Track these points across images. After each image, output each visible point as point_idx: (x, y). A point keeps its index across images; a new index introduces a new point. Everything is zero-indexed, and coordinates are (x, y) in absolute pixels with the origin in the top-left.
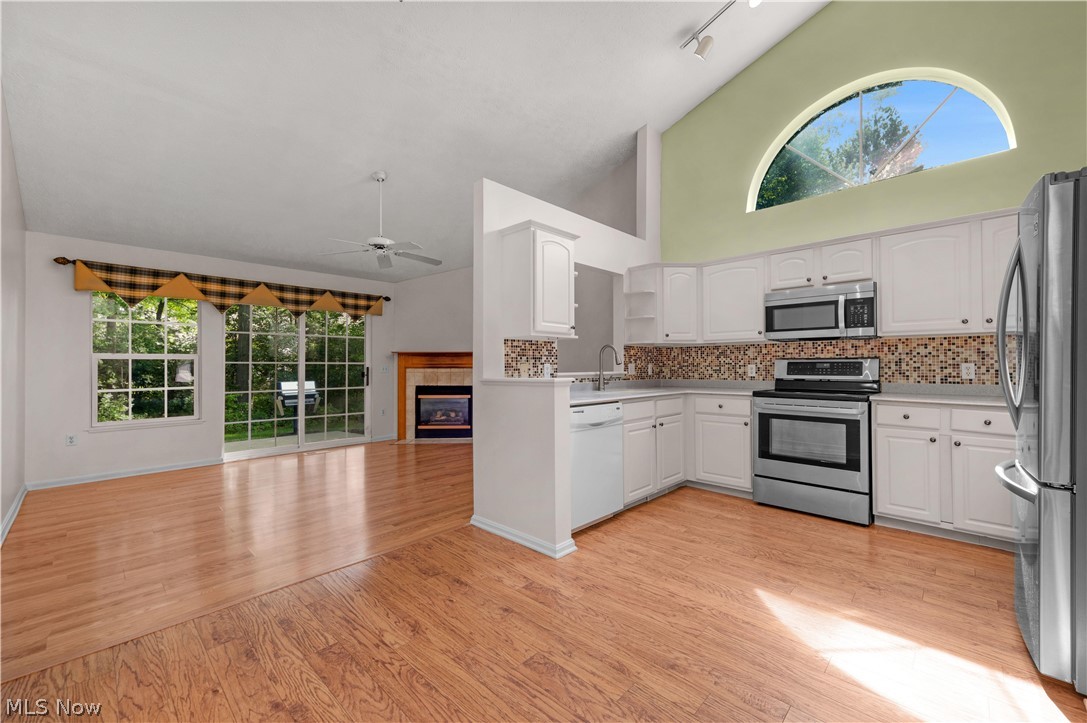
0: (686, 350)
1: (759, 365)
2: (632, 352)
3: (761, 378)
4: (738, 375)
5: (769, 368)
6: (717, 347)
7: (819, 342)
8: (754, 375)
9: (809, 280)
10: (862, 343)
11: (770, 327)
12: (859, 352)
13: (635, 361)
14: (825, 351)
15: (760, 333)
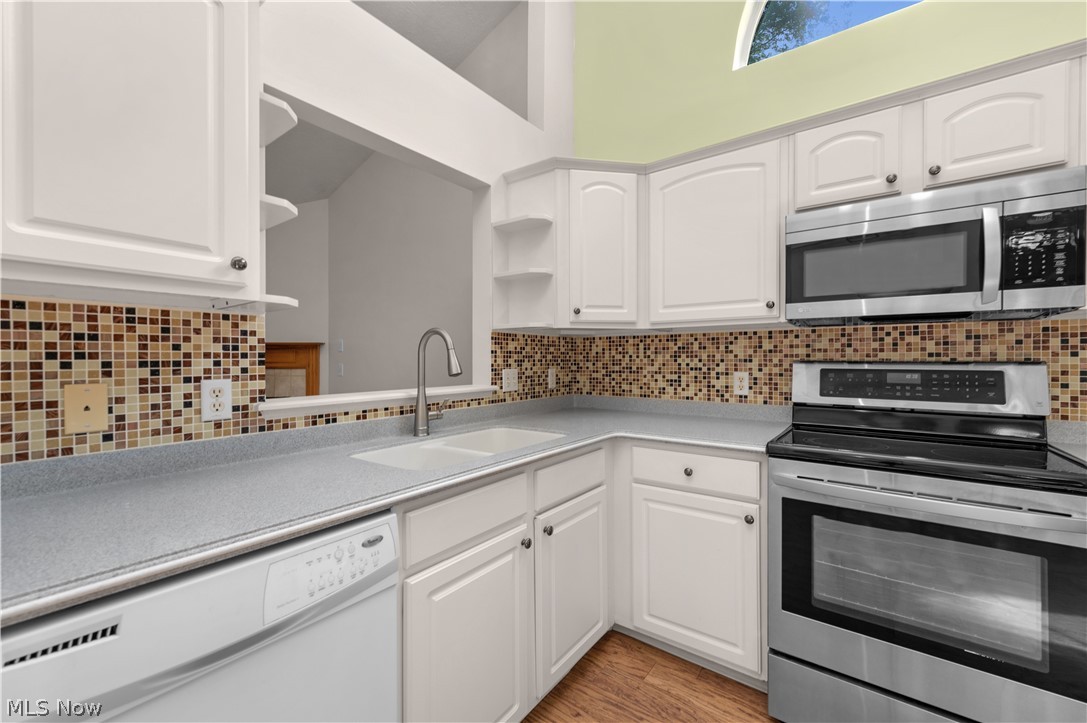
0: (618, 341)
1: (756, 374)
2: (512, 346)
3: (760, 399)
4: (713, 392)
5: (777, 379)
6: (674, 338)
7: (888, 327)
8: (745, 392)
9: (891, 180)
10: (992, 328)
11: (795, 291)
12: (985, 349)
13: (520, 363)
14: (902, 348)
15: (770, 306)
